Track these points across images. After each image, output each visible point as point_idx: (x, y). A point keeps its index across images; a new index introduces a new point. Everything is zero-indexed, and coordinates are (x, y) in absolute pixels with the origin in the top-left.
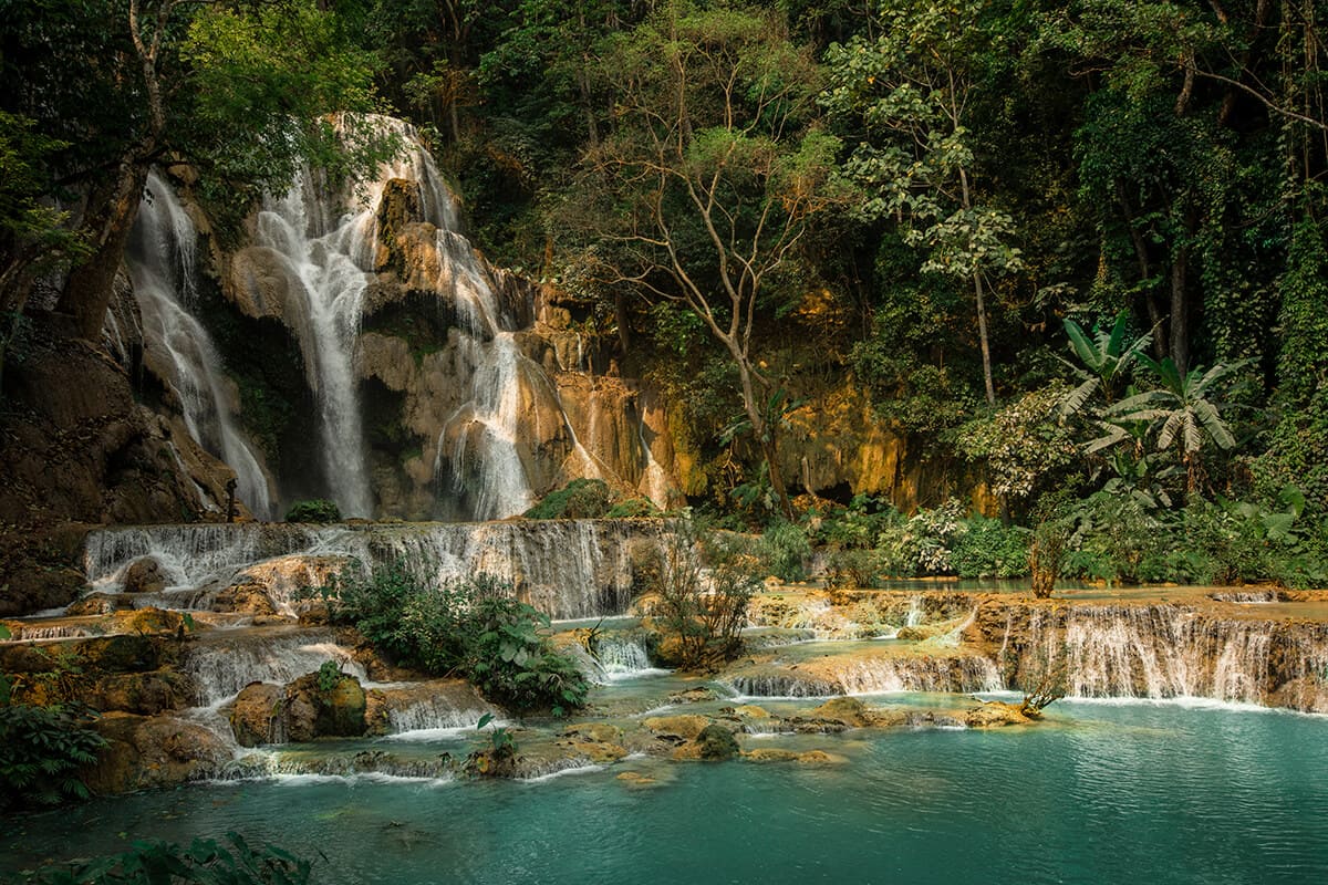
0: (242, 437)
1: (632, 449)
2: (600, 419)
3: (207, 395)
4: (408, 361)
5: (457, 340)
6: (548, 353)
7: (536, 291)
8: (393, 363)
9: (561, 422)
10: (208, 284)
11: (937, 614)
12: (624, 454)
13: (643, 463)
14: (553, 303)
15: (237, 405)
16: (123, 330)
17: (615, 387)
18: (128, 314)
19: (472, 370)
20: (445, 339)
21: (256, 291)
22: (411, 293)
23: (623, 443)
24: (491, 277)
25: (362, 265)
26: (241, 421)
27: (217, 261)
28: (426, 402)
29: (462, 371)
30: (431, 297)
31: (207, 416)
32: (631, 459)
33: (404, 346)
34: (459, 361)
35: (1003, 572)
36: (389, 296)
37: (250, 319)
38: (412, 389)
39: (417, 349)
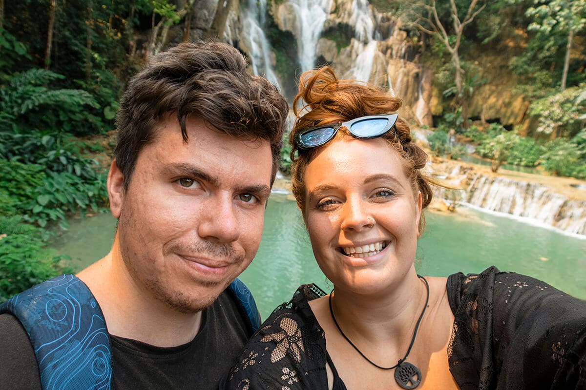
0: (275, 74)
1: (413, 92)
2: (402, 81)
3: (262, 59)
4: (335, 50)
5: (353, 43)
6: (389, 51)
7: (394, 23)
8: (329, 51)
9: (386, 80)
10: (270, 17)
11: (462, 172)
12: (409, 95)
13: (417, 99)
14: (400, 29)
15: (274, 62)
16: (232, 35)
17: (413, 68)
18: (235, 29)
19: (357, 55)
20: (350, 42)
21: (285, 20)
22: (340, 24)
23: (410, 90)
24: (375, 17)
25: (325, 10)
26: (275, 68)
27: (273, 9)
28: (339, 67)
29: (354, 56)
30: (347, 26)
31: (262, 66)
32: (412, 97)
33: (334, 44)
34: (353, 51)
35: (523, 163)
36: (331, 24)
37: (281, 31)
38: (334, 61)
39: (339, 46)
